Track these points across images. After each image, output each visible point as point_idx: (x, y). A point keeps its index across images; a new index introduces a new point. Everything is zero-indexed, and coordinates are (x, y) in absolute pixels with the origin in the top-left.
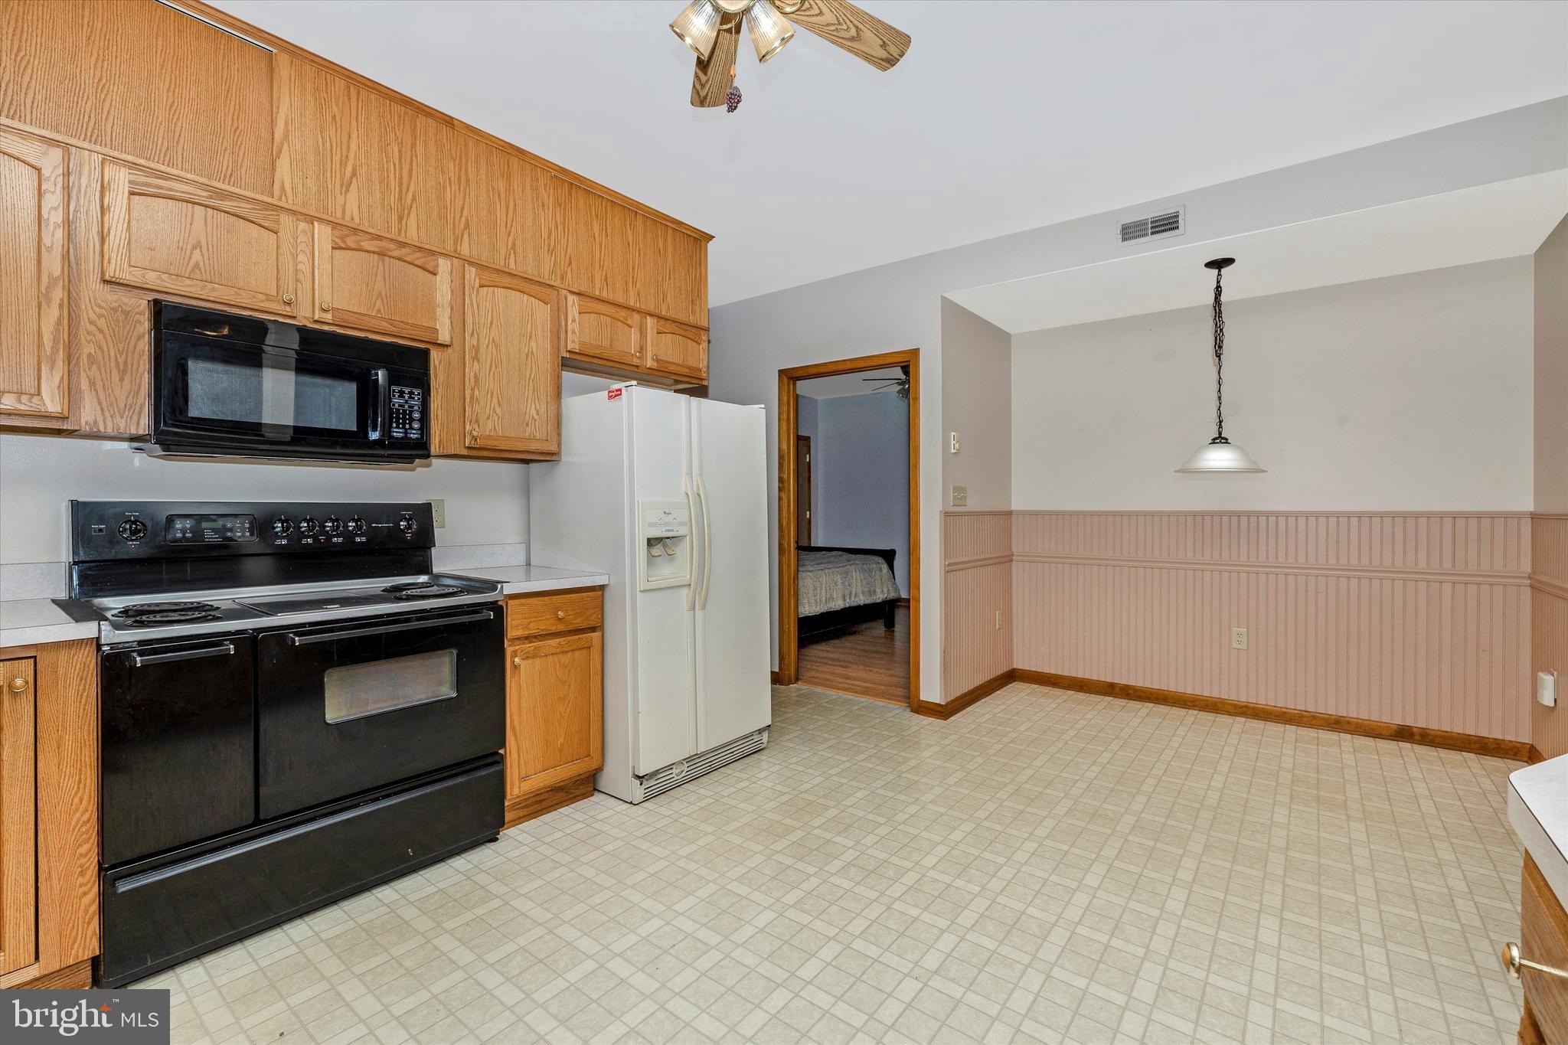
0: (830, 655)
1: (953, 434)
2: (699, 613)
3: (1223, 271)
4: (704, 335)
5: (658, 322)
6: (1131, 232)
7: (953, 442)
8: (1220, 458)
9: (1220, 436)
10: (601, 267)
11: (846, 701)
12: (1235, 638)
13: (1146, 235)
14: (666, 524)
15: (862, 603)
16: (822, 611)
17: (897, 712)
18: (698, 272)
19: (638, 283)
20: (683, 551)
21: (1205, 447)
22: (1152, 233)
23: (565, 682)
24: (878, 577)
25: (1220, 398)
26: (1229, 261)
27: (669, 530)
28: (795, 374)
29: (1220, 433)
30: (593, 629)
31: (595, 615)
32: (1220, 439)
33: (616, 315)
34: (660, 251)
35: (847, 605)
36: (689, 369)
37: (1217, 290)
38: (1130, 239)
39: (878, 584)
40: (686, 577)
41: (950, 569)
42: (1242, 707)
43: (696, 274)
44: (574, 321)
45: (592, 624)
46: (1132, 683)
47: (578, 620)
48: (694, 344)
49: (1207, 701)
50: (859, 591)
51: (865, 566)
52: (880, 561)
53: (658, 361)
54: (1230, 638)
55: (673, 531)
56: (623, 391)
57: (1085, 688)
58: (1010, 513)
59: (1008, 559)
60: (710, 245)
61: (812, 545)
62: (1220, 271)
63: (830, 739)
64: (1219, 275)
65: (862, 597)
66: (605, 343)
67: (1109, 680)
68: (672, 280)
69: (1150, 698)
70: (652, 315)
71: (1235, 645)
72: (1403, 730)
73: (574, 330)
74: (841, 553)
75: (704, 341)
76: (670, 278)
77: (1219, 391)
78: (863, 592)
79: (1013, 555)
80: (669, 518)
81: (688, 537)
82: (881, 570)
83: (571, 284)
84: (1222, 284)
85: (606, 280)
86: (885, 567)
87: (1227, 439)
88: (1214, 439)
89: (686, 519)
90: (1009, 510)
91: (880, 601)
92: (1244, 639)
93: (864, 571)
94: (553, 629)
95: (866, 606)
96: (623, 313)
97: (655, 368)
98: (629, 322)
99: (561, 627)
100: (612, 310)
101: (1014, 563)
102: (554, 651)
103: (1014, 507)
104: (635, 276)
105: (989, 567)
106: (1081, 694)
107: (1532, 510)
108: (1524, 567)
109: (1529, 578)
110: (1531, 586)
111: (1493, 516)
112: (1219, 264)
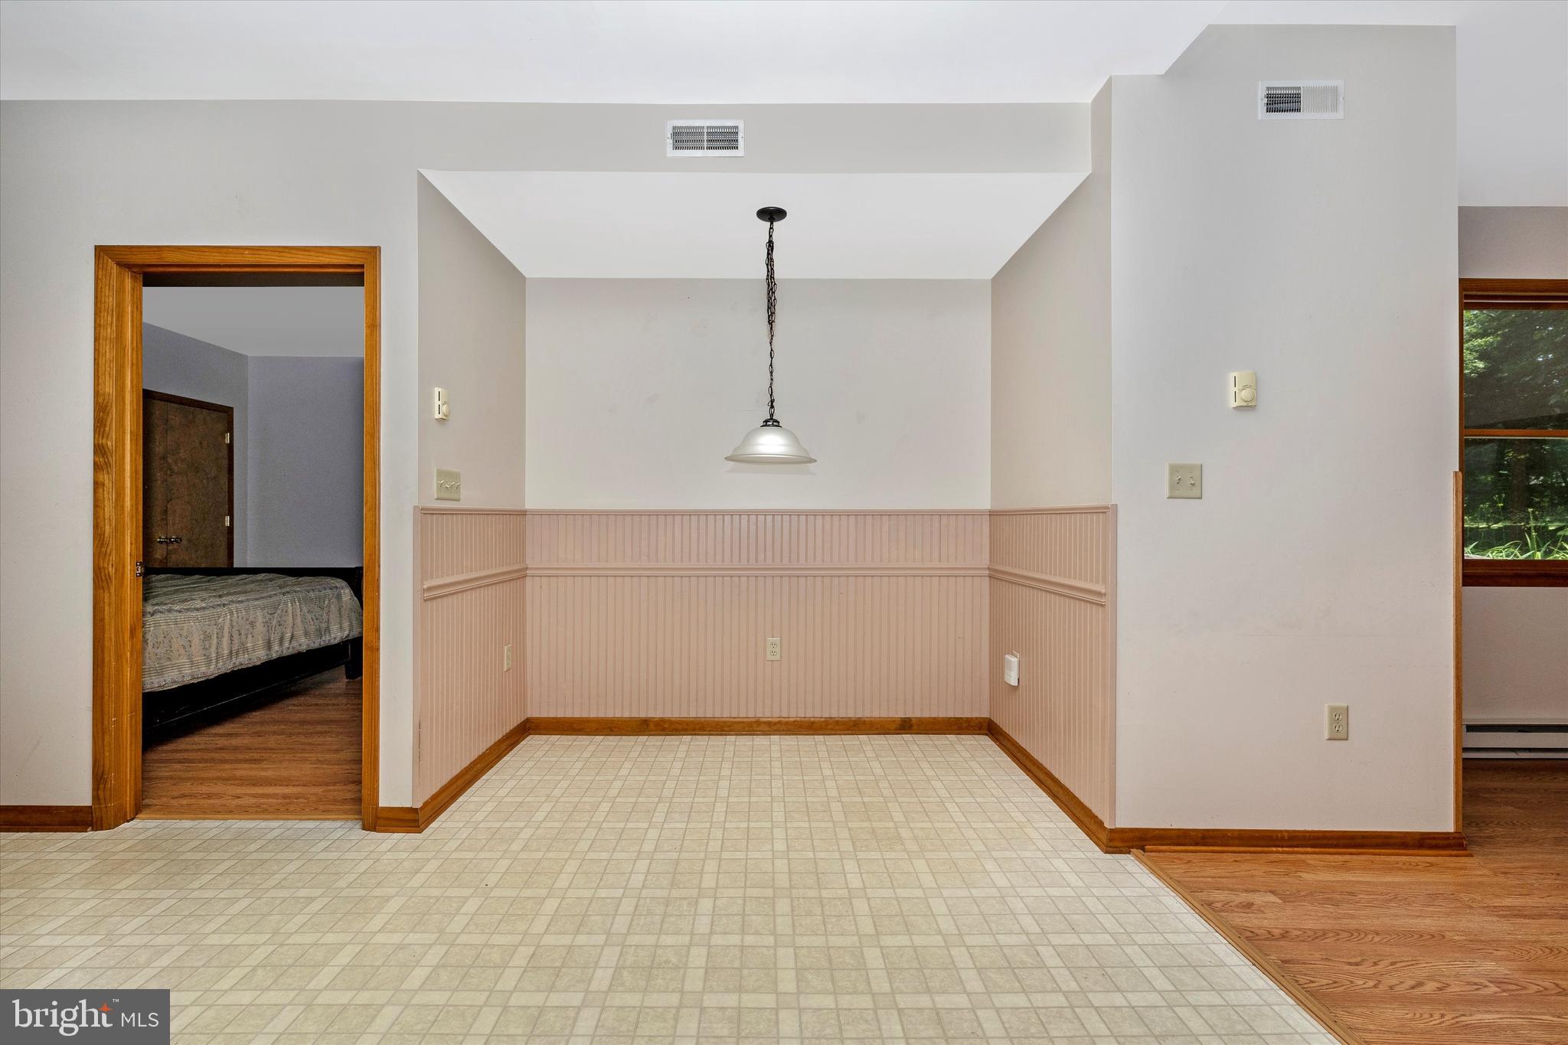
0: (235, 742)
1: (437, 390)
3: (775, 224)
6: (684, 138)
7: (437, 403)
8: (771, 444)
9: (771, 418)
12: (769, 650)
13: (701, 148)
15: (304, 648)
16: (223, 671)
17: (338, 835)
21: (755, 430)
22: (708, 148)
24: (333, 608)
25: (771, 373)
26: (780, 215)
29: (772, 415)
32: (771, 422)
35: (275, 656)
37: (770, 245)
38: (680, 148)
39: (334, 617)
41: (429, 596)
42: (775, 724)
46: (668, 715)
49: (743, 722)
51: (312, 594)
52: (338, 585)
54: (765, 650)
57: (615, 730)
58: (523, 513)
59: (521, 575)
61: (235, 566)
62: (772, 223)
64: (771, 228)
65: (303, 640)
67: (643, 715)
69: (686, 730)
71: (769, 657)
72: (905, 721)
74: (271, 576)
77: (771, 365)
78: (306, 634)
79: (527, 568)
82: (339, 597)
84: (774, 239)
86: (347, 593)
87: (778, 422)
88: (766, 421)
90: (523, 509)
91: (337, 641)
92: (778, 649)
93: (306, 601)
95: (311, 653)
101: (528, 579)
103: (529, 505)
105: (494, 587)
106: (611, 738)
107: (989, 508)
108: (985, 560)
109: (989, 569)
110: (990, 577)
111: (966, 514)
112: (771, 215)
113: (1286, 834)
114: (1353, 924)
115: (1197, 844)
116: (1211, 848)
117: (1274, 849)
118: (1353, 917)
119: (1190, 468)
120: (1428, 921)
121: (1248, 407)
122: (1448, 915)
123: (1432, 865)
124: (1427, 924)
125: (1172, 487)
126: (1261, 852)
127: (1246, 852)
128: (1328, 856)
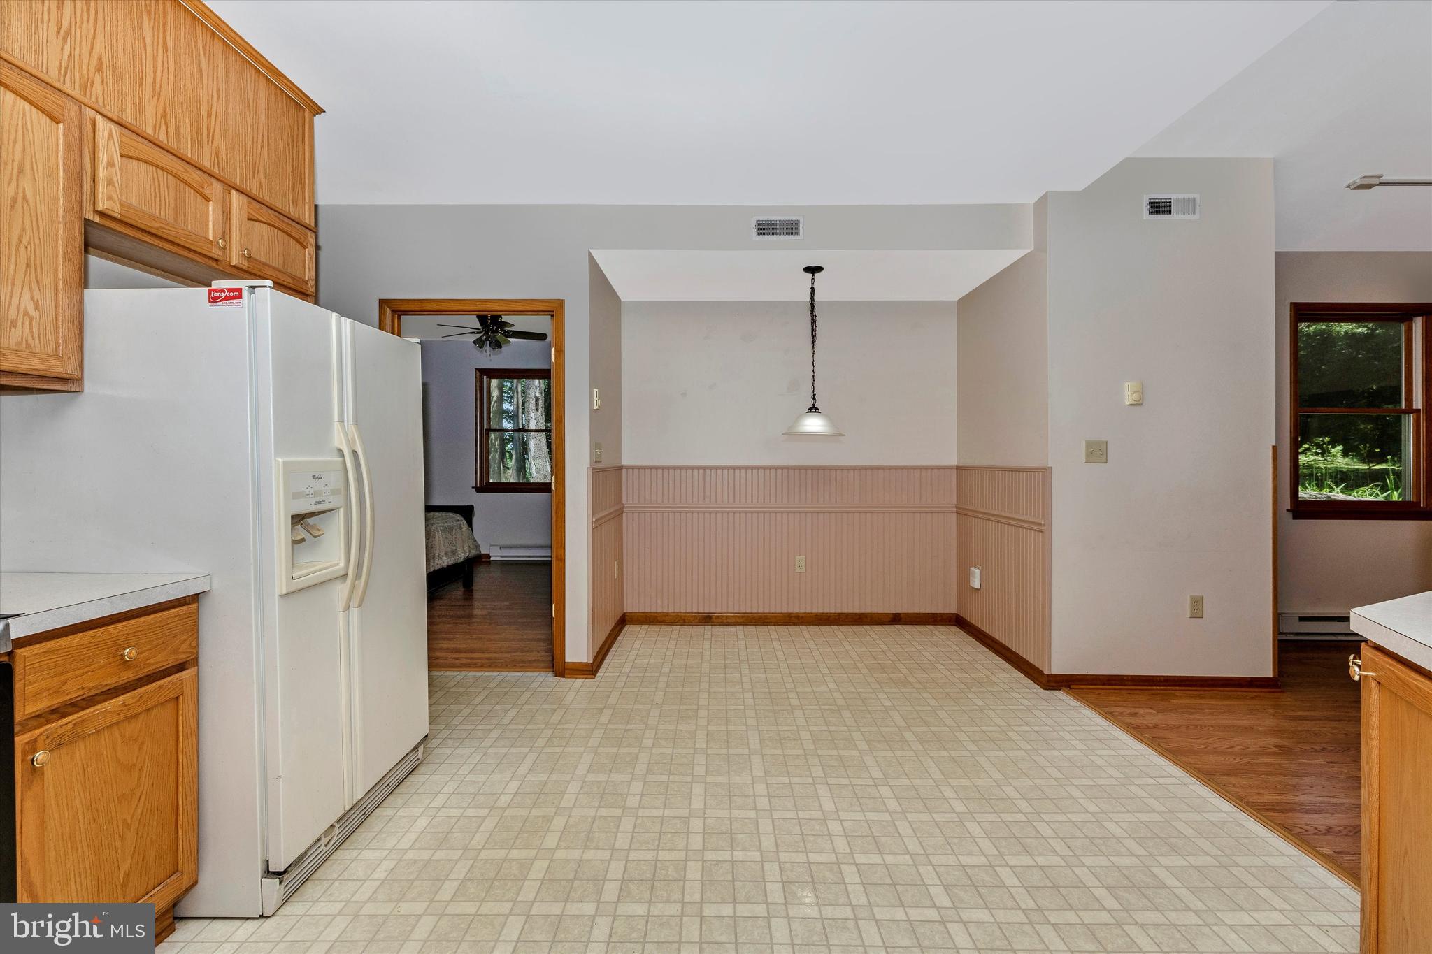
1: (595, 390)
2: (355, 612)
3: (815, 276)
4: (311, 237)
5: (249, 203)
6: (761, 229)
8: (814, 424)
9: (814, 407)
10: (157, 94)
11: (477, 679)
13: (776, 234)
14: (316, 493)
15: (445, 564)
17: (544, 680)
18: (301, 149)
19: (216, 136)
20: (334, 530)
21: (803, 414)
22: (780, 234)
23: (134, 765)
24: (458, 535)
25: (813, 376)
26: (819, 269)
27: (319, 502)
28: (403, 308)
29: (814, 405)
30: (181, 667)
31: (187, 643)
32: (814, 409)
33: (185, 176)
34: (248, 102)
35: (432, 569)
36: (292, 278)
37: (812, 290)
38: (762, 234)
39: (459, 543)
40: (338, 565)
41: (594, 526)
42: (802, 617)
43: (298, 152)
44: (111, 164)
45: (182, 657)
47: (159, 657)
48: (298, 246)
49: (779, 616)
50: (443, 553)
51: (446, 525)
53: (249, 258)
55: (324, 502)
56: (245, 293)
57: (687, 621)
58: (620, 468)
59: (619, 513)
60: (318, 119)
62: (813, 275)
63: (491, 731)
64: (813, 279)
65: (445, 559)
66: (165, 214)
67: (707, 611)
68: (266, 148)
70: (239, 191)
71: (797, 570)
72: (896, 615)
73: (112, 179)
75: (311, 245)
76: (262, 147)
77: (813, 371)
78: (446, 553)
79: (624, 507)
80: (319, 485)
81: (342, 511)
82: (460, 527)
83: (101, 99)
84: (815, 286)
85: (164, 116)
86: (464, 524)
87: (818, 410)
88: (811, 409)
89: (341, 485)
90: (619, 465)
91: (462, 560)
92: (804, 564)
93: (445, 528)
94: (112, 681)
95: (449, 567)
96: (195, 177)
97: (245, 268)
98: (206, 192)
99: (127, 676)
100: (178, 166)
101: (624, 515)
102: (115, 720)
103: (624, 462)
104: (212, 126)
105: (611, 521)
106: (685, 626)
107: (956, 464)
108: (954, 500)
109: (956, 507)
110: (957, 513)
111: (939, 468)
112: (813, 270)
113: (1162, 678)
114: (1199, 722)
115: (1104, 684)
116: (1114, 687)
117: (1155, 687)
118: (1199, 720)
119: (1098, 443)
120: (1245, 722)
121: (1138, 404)
122: (1258, 719)
123: (1256, 696)
124: (1245, 723)
125: (1087, 456)
126: (1146, 690)
127: (1136, 689)
128: (1191, 692)
